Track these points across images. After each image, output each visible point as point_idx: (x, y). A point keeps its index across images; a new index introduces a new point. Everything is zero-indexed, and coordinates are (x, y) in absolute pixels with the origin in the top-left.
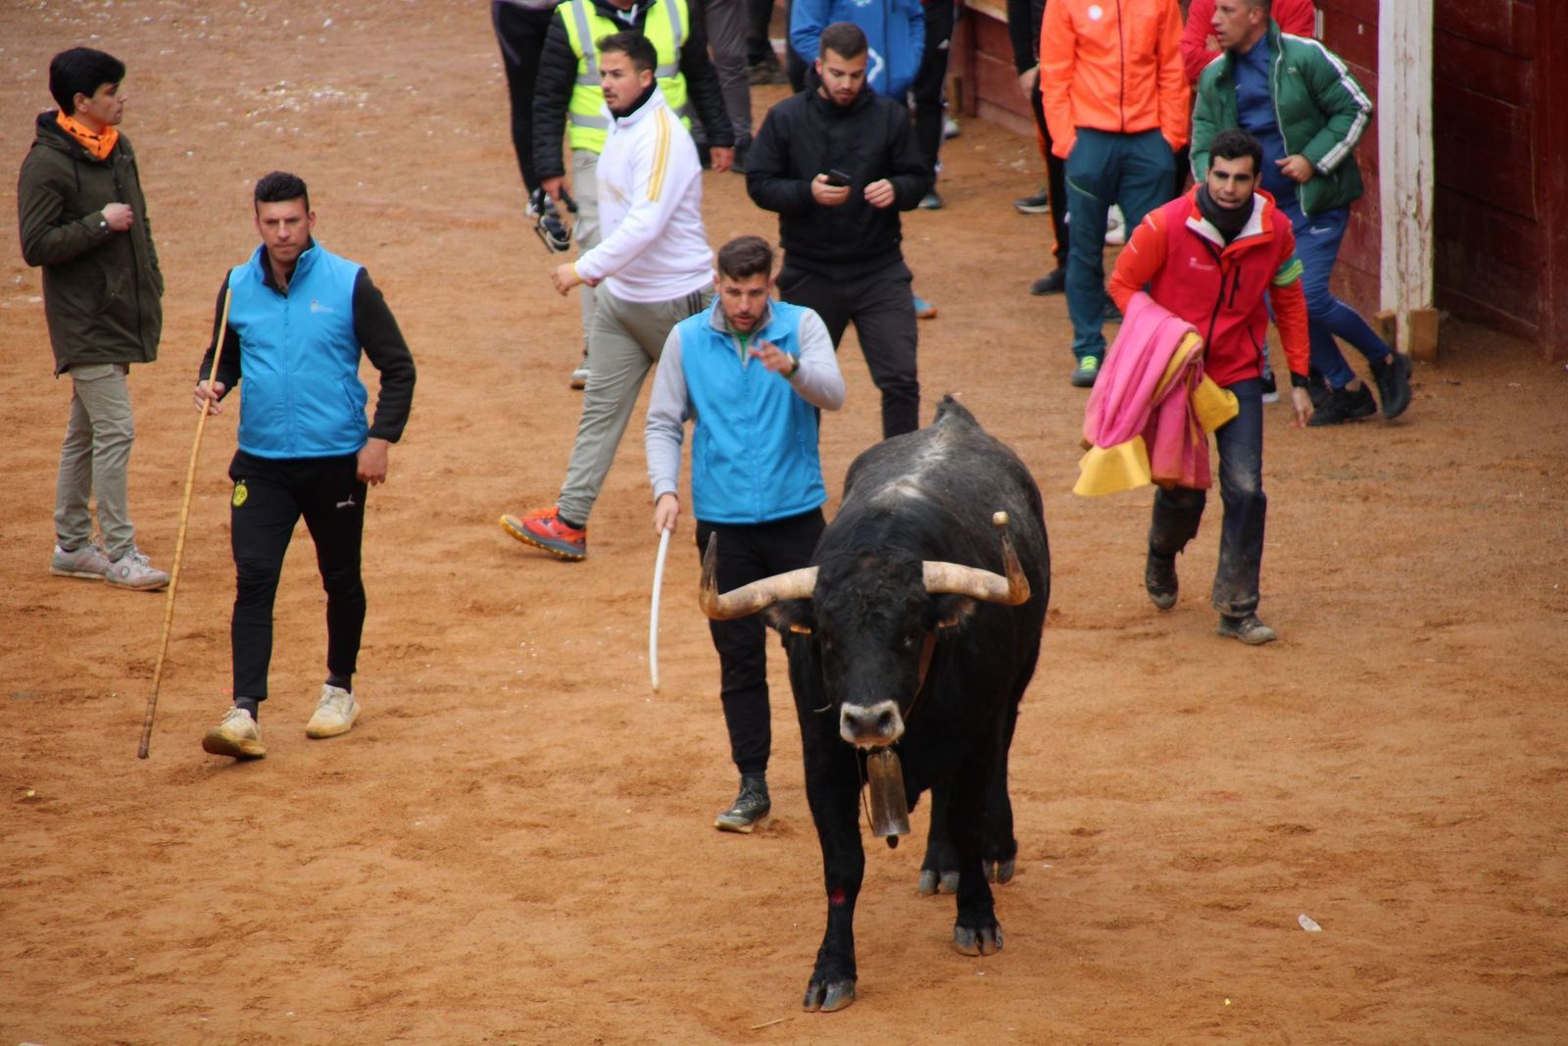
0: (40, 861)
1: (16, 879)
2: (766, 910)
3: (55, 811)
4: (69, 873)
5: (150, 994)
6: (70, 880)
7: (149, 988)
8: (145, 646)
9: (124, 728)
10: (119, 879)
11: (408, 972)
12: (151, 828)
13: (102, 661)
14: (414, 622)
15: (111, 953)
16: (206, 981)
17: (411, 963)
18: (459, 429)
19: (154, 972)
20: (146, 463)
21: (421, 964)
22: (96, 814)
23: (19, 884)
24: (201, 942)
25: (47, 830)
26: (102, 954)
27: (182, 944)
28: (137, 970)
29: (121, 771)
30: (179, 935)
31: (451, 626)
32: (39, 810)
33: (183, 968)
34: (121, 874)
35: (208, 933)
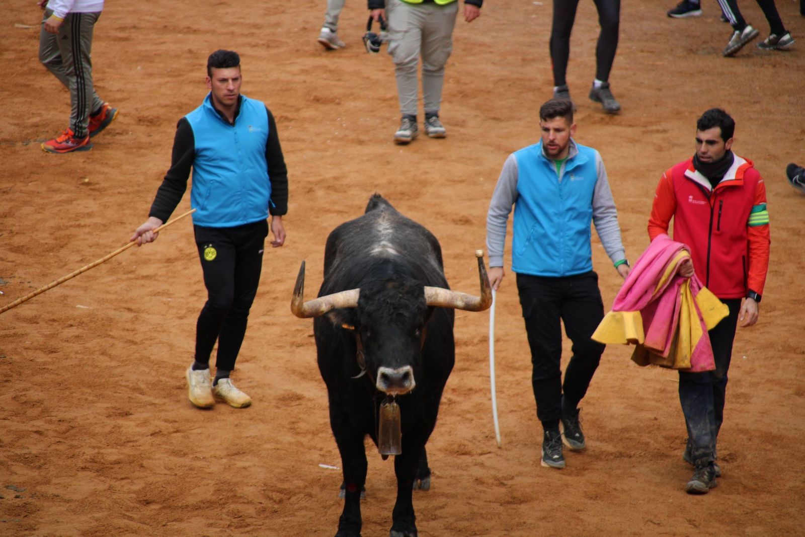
0: (90, 215)
1: (77, 223)
2: (456, 261)
3: (99, 190)
4: (104, 222)
5: (143, 286)
6: (105, 225)
7: (143, 282)
8: (147, 109)
9: (135, 150)
10: (130, 227)
11: (274, 282)
12: (146, 202)
13: (125, 115)
14: (284, 105)
15: (124, 263)
16: (171, 280)
17: (274, 278)
18: (311, 7)
19: (146, 274)
20: (151, 15)
21: (280, 278)
22: (119, 193)
23: (79, 226)
24: (169, 261)
25: (94, 199)
26: (120, 264)
27: (160, 261)
28: (137, 273)
29: (133, 172)
30: (158, 257)
31: (303, 108)
32: (90, 189)
33: (160, 273)
34: (130, 224)
35: (173, 256)
